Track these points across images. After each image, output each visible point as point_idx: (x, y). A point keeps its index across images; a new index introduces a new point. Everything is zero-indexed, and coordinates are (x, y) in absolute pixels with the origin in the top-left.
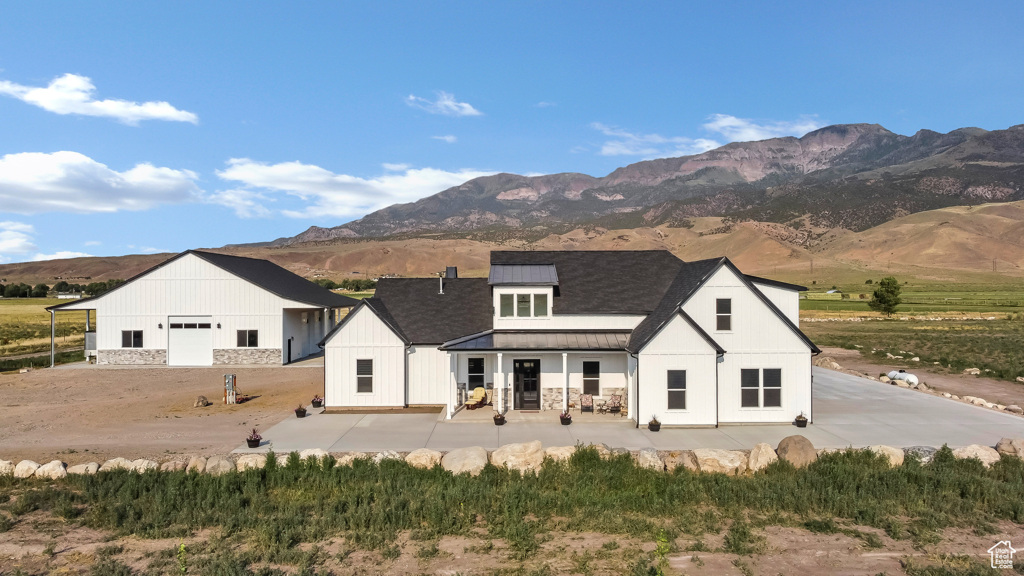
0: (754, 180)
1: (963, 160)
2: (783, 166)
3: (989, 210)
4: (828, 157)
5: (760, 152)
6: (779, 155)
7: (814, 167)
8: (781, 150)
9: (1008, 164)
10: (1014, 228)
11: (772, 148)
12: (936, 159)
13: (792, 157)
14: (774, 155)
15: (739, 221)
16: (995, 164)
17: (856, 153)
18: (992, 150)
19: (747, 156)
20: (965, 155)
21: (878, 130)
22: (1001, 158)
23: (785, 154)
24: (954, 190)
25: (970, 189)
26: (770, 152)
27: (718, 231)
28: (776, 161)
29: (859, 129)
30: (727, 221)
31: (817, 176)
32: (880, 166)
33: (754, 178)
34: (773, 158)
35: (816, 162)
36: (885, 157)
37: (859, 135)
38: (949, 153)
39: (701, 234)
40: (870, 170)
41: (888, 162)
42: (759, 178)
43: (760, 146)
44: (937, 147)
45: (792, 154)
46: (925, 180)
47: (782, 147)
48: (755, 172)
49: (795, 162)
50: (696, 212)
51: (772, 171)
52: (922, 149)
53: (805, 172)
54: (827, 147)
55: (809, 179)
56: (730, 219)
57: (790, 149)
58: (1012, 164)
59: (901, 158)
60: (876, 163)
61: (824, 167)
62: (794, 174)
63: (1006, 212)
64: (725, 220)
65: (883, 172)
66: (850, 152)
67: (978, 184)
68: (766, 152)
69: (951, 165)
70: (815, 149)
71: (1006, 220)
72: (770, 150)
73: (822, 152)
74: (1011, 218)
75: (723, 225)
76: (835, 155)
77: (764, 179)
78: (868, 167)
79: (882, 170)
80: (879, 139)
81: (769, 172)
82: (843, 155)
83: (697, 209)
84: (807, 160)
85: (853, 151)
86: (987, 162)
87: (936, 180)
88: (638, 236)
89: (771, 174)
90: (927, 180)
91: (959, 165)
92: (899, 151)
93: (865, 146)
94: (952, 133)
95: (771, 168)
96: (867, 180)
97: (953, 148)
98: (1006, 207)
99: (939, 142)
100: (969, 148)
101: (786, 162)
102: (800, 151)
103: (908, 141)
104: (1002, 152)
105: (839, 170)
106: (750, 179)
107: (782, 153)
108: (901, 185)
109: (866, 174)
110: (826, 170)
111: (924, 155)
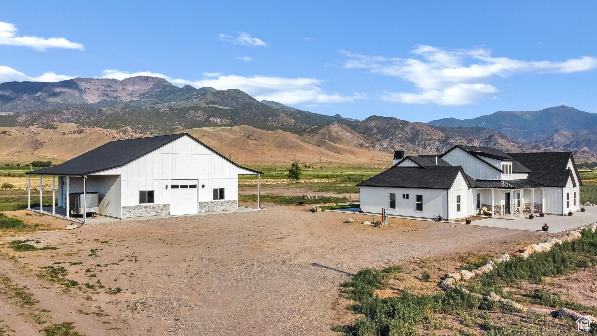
0: (93, 102)
1: (207, 103)
2: (111, 96)
3: (223, 130)
4: (137, 93)
5: (97, 86)
6: (108, 89)
7: (129, 99)
8: (110, 86)
9: (227, 108)
10: (235, 140)
11: (105, 84)
12: (194, 101)
13: (116, 91)
14: (106, 89)
15: (88, 127)
16: (221, 107)
17: (153, 93)
18: (219, 100)
19: (88, 87)
20: (208, 101)
21: (164, 82)
22: (223, 105)
23: (112, 89)
24: (204, 118)
25: (211, 119)
26: (103, 87)
27: (75, 132)
28: (106, 92)
29: (154, 80)
30: (80, 126)
31: (131, 104)
32: (167, 102)
33: (93, 101)
34: (105, 90)
35: (130, 96)
36: (168, 97)
37: (154, 84)
38: (200, 99)
39: (64, 134)
40: (160, 103)
41: (170, 100)
42: (96, 102)
43: (96, 82)
44: (194, 95)
45: (117, 90)
46: (190, 112)
47: (110, 84)
48: (94, 98)
49: (118, 94)
50: (56, 119)
51: (104, 98)
52: (187, 95)
53: (124, 101)
54: (137, 88)
55: (127, 105)
56: (82, 125)
57: (115, 87)
58: (229, 108)
59: (176, 99)
60: (164, 100)
61: (135, 99)
62: (117, 101)
63: (230, 131)
64: (79, 126)
65: (168, 106)
66: (150, 92)
67: (215, 116)
68: (101, 86)
69: (202, 105)
70: (130, 88)
71: (231, 136)
72: (103, 85)
73: (134, 90)
74: (233, 134)
75: (78, 129)
76: (141, 93)
77: (99, 102)
78: (160, 102)
79: (168, 104)
80: (165, 87)
81: (103, 98)
82: (146, 93)
83: (57, 117)
84: (125, 94)
85: (151, 92)
86: (218, 106)
87: (195, 112)
88: (17, 133)
89: (104, 100)
90: (191, 112)
91: (206, 106)
92: (176, 95)
93: (158, 90)
94: (201, 89)
95: (103, 96)
96: (160, 109)
97: (202, 97)
98: (230, 129)
99: (195, 93)
100: (210, 98)
101: (113, 94)
102: (121, 88)
103: (180, 90)
104: (224, 101)
105: (144, 102)
106: (90, 102)
107: (110, 88)
108: (179, 113)
109: (160, 106)
110: (137, 101)
111: (188, 99)
